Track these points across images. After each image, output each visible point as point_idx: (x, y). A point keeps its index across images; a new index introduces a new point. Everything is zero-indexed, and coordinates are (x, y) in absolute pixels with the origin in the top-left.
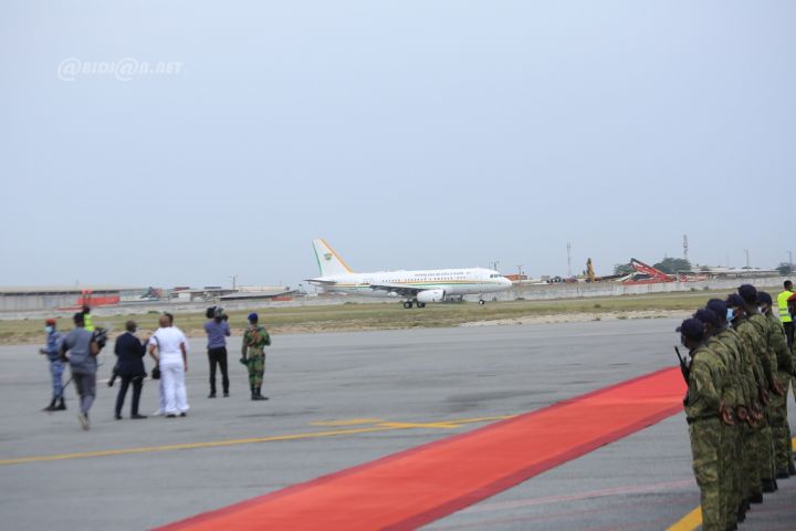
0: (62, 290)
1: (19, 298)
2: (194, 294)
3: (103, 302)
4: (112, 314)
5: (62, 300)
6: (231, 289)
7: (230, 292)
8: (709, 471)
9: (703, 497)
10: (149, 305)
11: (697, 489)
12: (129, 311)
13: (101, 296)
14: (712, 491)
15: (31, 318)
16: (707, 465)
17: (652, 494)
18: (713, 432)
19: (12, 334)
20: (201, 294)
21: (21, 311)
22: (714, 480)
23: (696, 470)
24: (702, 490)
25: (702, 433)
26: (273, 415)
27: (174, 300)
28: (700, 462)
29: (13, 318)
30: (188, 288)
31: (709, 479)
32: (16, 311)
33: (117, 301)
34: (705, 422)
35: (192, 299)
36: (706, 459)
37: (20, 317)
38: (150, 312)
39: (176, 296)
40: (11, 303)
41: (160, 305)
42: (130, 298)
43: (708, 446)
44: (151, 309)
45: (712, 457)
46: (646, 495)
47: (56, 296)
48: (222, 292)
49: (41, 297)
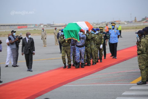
0: (14, 24)
1: (4, 26)
2: (44, 25)
3: (24, 27)
4: (26, 30)
5: (14, 27)
6: (53, 24)
7: (53, 25)
8: (143, 67)
9: (141, 73)
10: (34, 28)
11: (140, 70)
12: (29, 29)
13: (23, 26)
14: (143, 71)
15: (6, 31)
16: (143, 65)
17: (133, 72)
18: (144, 57)
19: (1, 35)
20: (46, 25)
21: (5, 29)
22: (144, 68)
23: (139, 66)
24: (141, 71)
25: (141, 57)
26: (53, 53)
27: (40, 27)
28: (141, 64)
29: (3, 31)
30: (43, 24)
31: (143, 68)
32: (4, 29)
33: (27, 27)
34: (142, 55)
35: (44, 27)
36: (142, 64)
37: (4, 31)
38: (34, 30)
39: (40, 26)
40: (2, 27)
41: (36, 28)
42: (30, 26)
43: (143, 60)
44: (34, 29)
45: (143, 63)
46: (131, 72)
47: (13, 26)
48: (51, 25)
49: (9, 26)
